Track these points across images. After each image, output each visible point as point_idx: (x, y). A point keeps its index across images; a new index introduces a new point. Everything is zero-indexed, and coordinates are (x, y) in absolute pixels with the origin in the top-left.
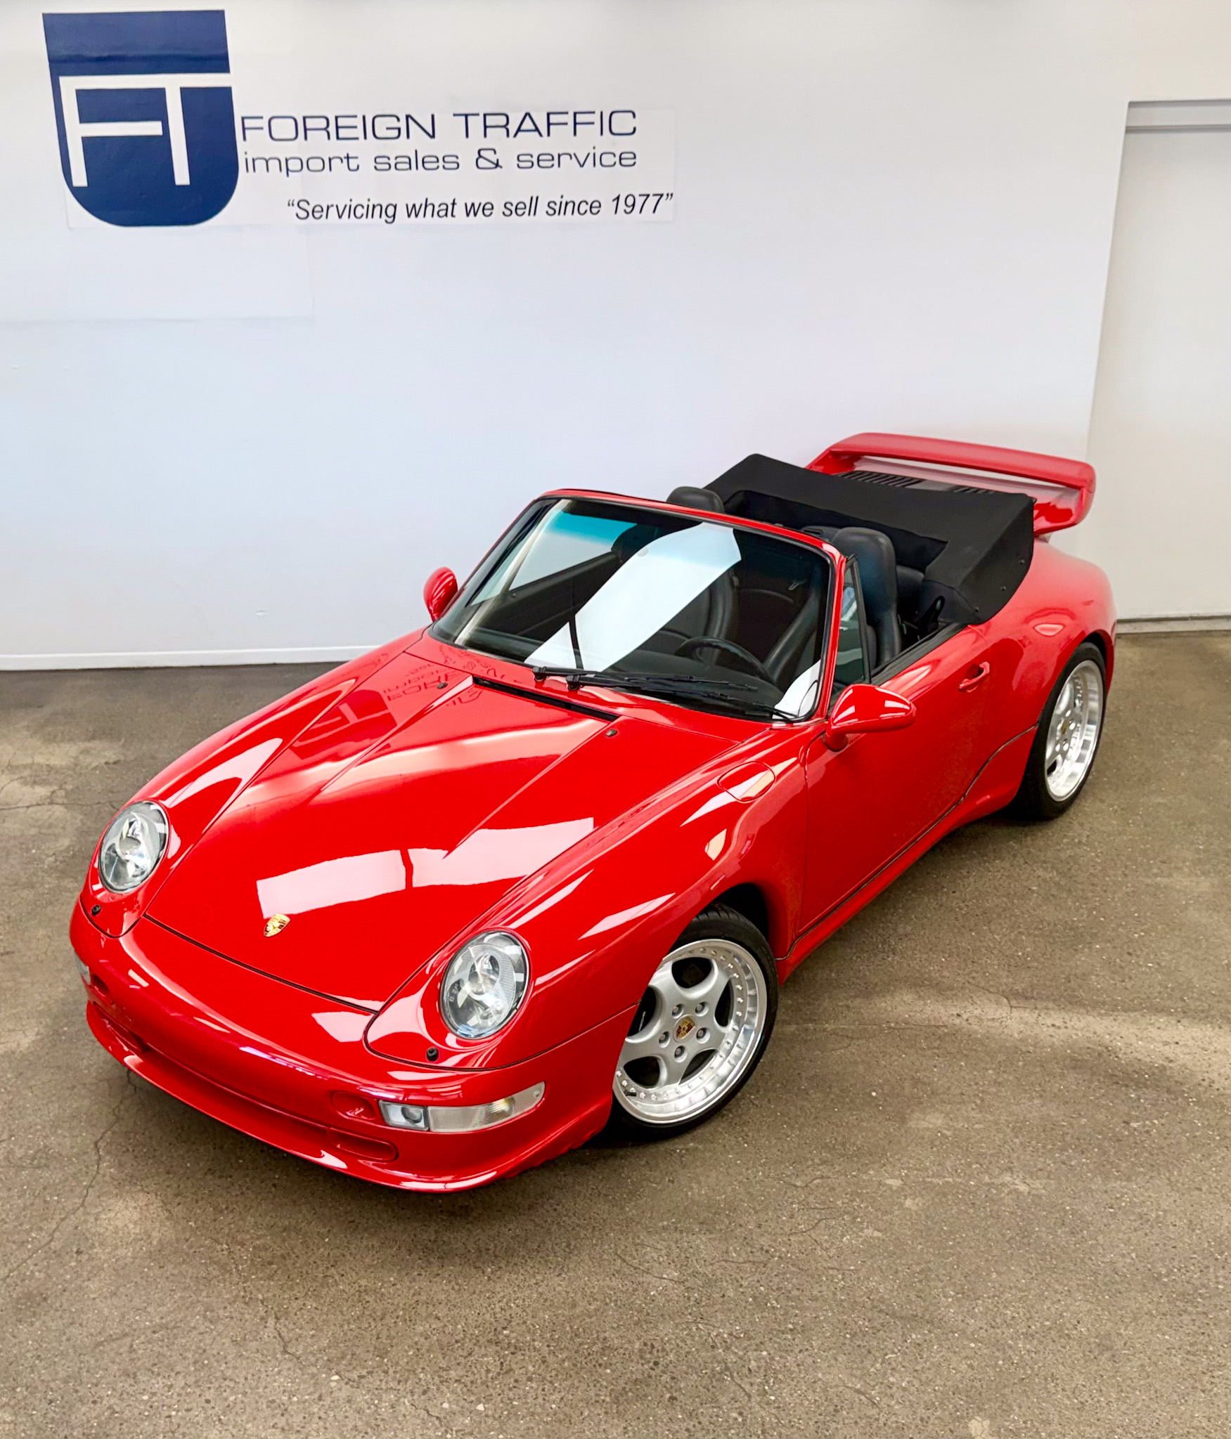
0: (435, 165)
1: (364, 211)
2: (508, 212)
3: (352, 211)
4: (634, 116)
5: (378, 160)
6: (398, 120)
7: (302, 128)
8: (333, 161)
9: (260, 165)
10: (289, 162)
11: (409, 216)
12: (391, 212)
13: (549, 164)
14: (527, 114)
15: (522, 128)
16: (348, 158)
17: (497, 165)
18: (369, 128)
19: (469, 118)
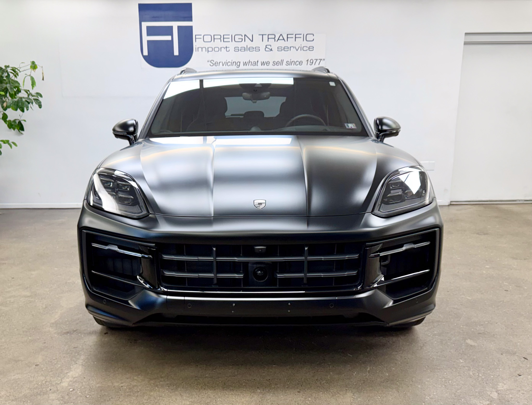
0: (252, 50)
1: (230, 64)
2: (274, 64)
4: (313, 35)
5: (235, 48)
6: (242, 36)
7: (213, 38)
8: (222, 49)
9: (200, 49)
10: (209, 49)
11: (244, 65)
12: (238, 64)
13: (287, 50)
14: (281, 35)
15: (280, 39)
16: (226, 47)
17: (271, 50)
18: (233, 39)
19: (264, 36)
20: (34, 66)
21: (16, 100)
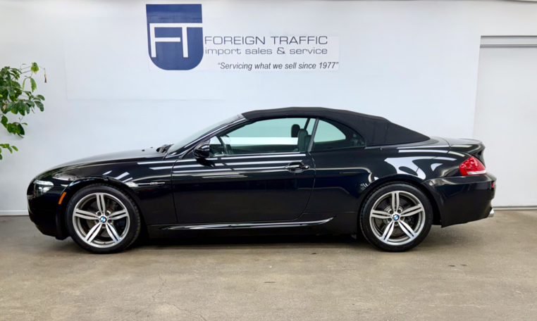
0: (264, 52)
1: (242, 67)
2: (287, 67)
3: (238, 66)
4: (327, 38)
5: (247, 51)
6: (253, 38)
7: (224, 41)
8: (233, 51)
9: (210, 51)
10: (219, 51)
11: (256, 68)
12: (250, 67)
13: (300, 52)
14: (294, 37)
15: (292, 41)
16: (237, 50)
17: (284, 53)
18: (244, 41)
19: (276, 38)
20: (35, 68)
21: (16, 102)
